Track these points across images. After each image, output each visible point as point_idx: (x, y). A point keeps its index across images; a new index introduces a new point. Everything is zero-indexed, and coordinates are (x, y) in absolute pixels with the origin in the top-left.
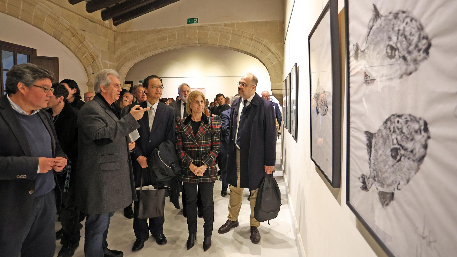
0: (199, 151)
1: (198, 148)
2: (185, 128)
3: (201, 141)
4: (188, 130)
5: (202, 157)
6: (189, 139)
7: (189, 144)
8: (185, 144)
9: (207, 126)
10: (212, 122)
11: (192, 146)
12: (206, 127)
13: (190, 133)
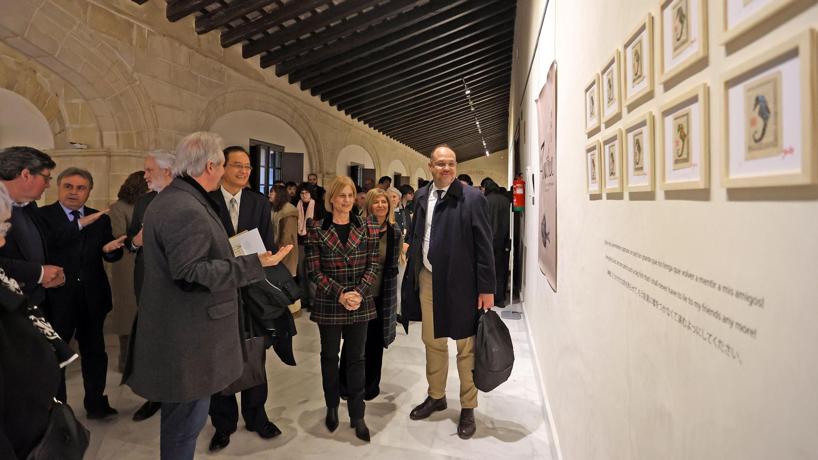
0: (351, 271)
1: (350, 266)
2: (326, 236)
3: (355, 254)
4: (330, 239)
5: (356, 281)
6: (334, 253)
7: (335, 261)
8: (327, 262)
9: (361, 231)
10: (367, 224)
11: (339, 264)
12: (360, 234)
13: (334, 244)
